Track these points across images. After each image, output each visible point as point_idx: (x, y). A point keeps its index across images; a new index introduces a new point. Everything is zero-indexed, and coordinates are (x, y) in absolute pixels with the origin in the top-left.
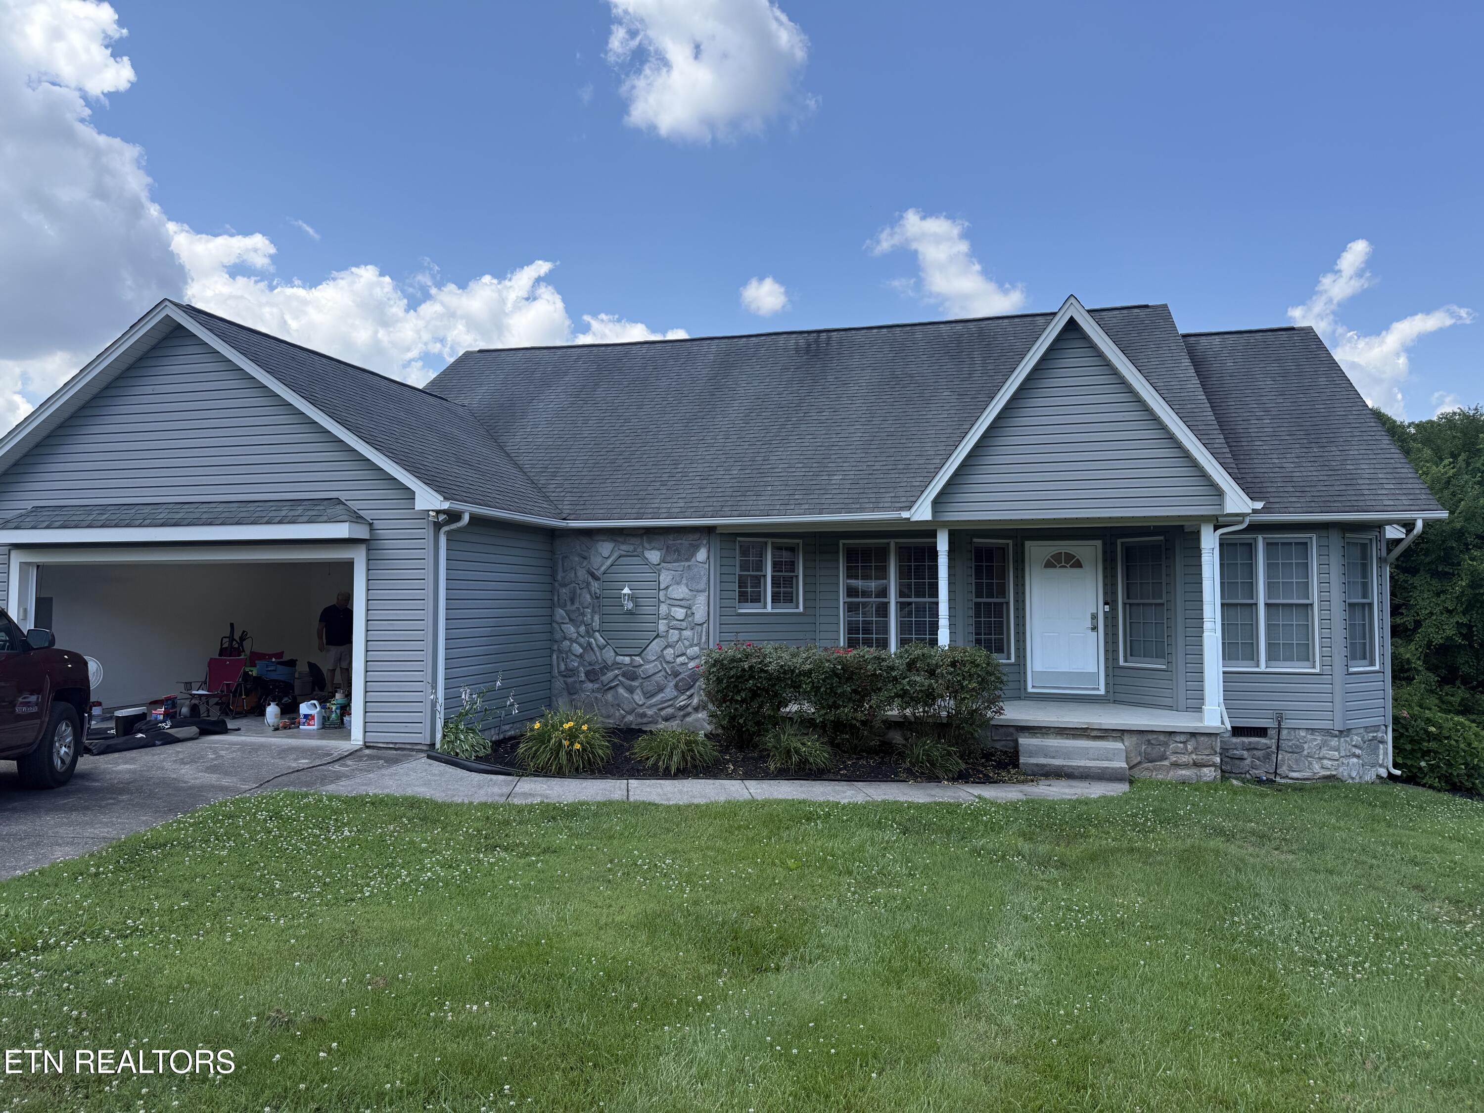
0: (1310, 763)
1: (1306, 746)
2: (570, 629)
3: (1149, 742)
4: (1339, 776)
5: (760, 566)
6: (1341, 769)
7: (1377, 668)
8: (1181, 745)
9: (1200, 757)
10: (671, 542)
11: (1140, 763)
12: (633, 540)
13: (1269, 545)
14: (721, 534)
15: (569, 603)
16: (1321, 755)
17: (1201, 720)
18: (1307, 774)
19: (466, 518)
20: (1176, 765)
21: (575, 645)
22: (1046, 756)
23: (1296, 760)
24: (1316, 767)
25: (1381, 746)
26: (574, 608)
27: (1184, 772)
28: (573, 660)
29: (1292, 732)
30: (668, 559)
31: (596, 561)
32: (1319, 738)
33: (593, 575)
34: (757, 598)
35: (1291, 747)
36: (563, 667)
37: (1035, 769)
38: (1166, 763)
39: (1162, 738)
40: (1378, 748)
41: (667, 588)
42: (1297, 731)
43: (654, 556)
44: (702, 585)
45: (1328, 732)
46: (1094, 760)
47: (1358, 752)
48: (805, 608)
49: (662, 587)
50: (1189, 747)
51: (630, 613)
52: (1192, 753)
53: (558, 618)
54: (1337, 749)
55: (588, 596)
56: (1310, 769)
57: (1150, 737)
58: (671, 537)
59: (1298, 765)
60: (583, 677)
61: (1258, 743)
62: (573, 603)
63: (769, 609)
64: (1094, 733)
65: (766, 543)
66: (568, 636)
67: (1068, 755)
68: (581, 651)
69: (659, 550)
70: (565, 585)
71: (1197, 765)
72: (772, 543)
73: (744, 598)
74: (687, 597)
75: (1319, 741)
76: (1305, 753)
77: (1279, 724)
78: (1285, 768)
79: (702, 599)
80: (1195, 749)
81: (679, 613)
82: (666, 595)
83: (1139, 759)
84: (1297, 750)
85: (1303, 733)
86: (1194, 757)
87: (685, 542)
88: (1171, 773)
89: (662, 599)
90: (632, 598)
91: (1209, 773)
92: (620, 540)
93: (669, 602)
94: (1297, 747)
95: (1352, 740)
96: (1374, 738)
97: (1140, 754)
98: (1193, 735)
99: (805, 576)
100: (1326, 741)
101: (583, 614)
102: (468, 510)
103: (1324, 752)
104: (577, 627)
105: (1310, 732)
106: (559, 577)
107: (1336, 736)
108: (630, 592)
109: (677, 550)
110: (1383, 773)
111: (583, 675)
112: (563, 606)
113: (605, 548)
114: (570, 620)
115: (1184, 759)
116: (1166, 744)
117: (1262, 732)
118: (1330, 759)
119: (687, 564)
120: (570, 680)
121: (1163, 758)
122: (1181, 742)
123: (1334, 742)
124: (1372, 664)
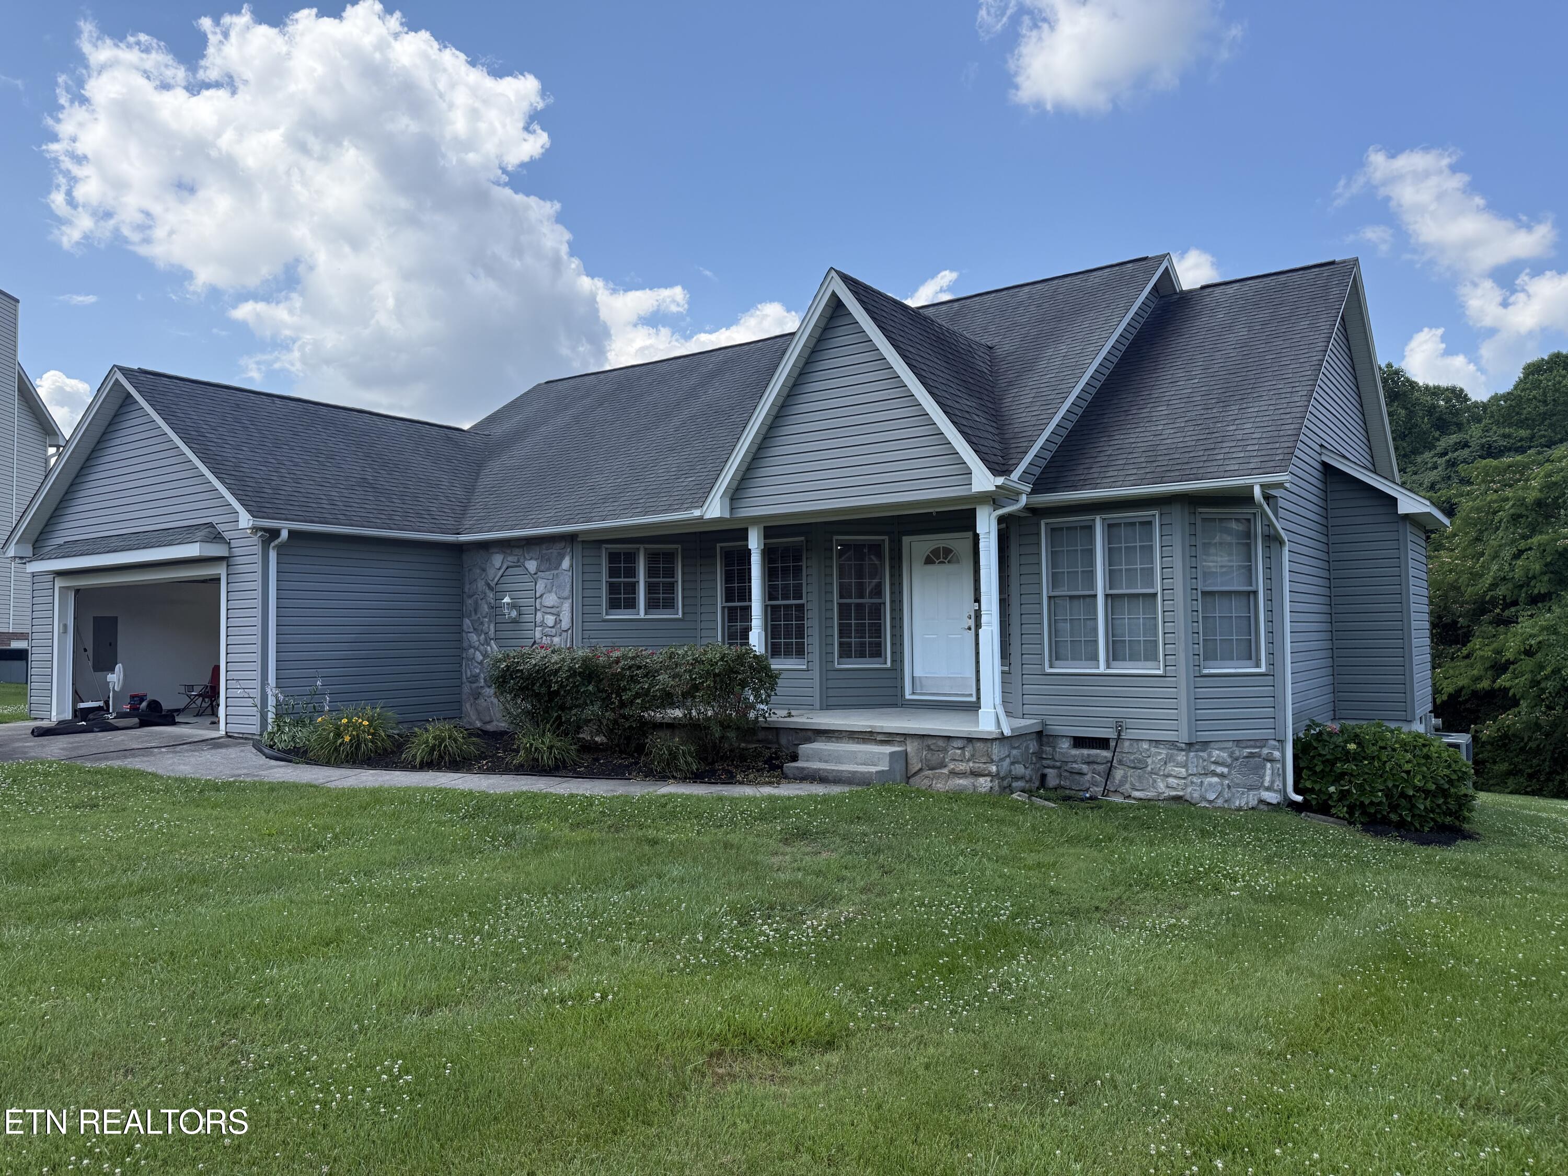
0: (1154, 781)
1: (1149, 761)
2: (474, 637)
3: (929, 748)
4: (1188, 797)
5: (632, 573)
6: (1189, 790)
7: (1263, 669)
8: (959, 752)
9: (977, 765)
10: (544, 552)
11: (921, 770)
12: (517, 551)
13: (1110, 527)
14: (583, 541)
15: (473, 613)
16: (1166, 772)
17: (977, 722)
18: (1150, 794)
19: (284, 534)
20: (954, 773)
21: (477, 652)
22: (820, 760)
23: (1140, 777)
24: (1161, 786)
25: (1269, 765)
26: (476, 618)
27: (961, 781)
28: (475, 667)
29: (1135, 744)
30: (542, 568)
31: (491, 572)
32: (1165, 752)
33: (488, 585)
34: (631, 604)
35: (1133, 761)
36: (469, 673)
37: (796, 772)
38: (945, 771)
39: (941, 743)
40: (1264, 767)
41: (541, 596)
42: (1140, 743)
43: (532, 566)
44: (567, 593)
45: (1173, 744)
46: (861, 764)
47: (1219, 770)
48: (684, 613)
49: (538, 595)
50: (967, 753)
51: (515, 621)
52: (969, 760)
53: (465, 627)
54: (1185, 766)
55: (486, 606)
56: (1154, 787)
57: (930, 742)
58: (544, 547)
59: (1141, 783)
60: (482, 683)
61: (1097, 756)
62: (476, 613)
63: (642, 615)
64: (879, 738)
65: (638, 549)
66: (473, 645)
67: (839, 759)
68: (481, 658)
69: (536, 559)
70: (470, 597)
71: (975, 774)
72: (645, 549)
73: (614, 604)
74: (556, 604)
75: (1163, 756)
76: (1149, 769)
77: (1119, 735)
78: (1128, 786)
79: (566, 606)
80: (973, 756)
81: (550, 620)
82: (541, 603)
83: (920, 766)
84: (1139, 765)
85: (1145, 746)
86: (971, 764)
87: (554, 551)
88: (950, 782)
89: (538, 607)
90: (513, 606)
91: (984, 783)
92: (509, 551)
93: (543, 610)
94: (1140, 761)
95: (1210, 756)
96: (1251, 755)
97: (921, 761)
98: (970, 740)
99: (683, 582)
100: (1172, 756)
101: (482, 623)
102: (285, 528)
103: (1170, 768)
104: (479, 635)
105: (1154, 744)
106: (466, 590)
107: (1182, 750)
108: (509, 601)
109: (549, 560)
110: (1272, 797)
111: (482, 681)
112: (469, 616)
113: (497, 559)
114: (475, 629)
115: (962, 767)
116: (945, 750)
117: (1102, 743)
118: (1175, 777)
119: (555, 572)
120: (474, 685)
121: (943, 765)
122: (959, 749)
123: (1181, 757)
124: (1258, 665)
